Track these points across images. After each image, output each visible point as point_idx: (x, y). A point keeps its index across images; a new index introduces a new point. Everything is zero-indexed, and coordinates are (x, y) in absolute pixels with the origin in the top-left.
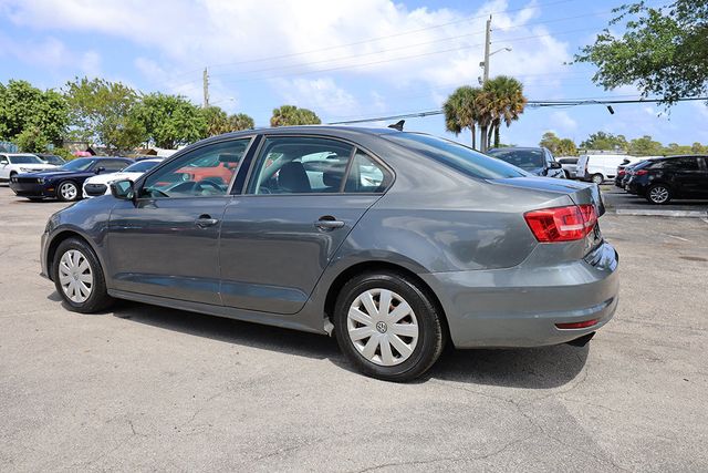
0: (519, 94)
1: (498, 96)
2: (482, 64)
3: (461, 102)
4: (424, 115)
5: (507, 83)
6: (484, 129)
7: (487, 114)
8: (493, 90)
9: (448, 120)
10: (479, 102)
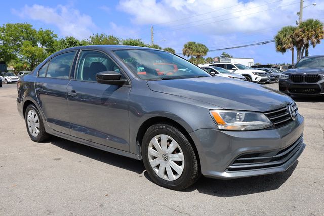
0: (321, 29)
1: (308, 30)
2: (298, 13)
3: (285, 35)
4: (264, 43)
5: (313, 24)
6: (299, 49)
7: (301, 41)
8: (305, 27)
9: (277, 46)
10: (296, 35)
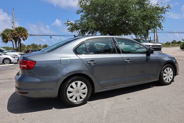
0: (27, 32)
2: (12, 22)
5: (22, 29)
6: (16, 42)
8: (18, 30)
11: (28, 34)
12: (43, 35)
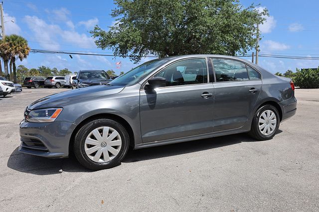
1: (15, 45)
5: (18, 39)
6: (6, 61)
7: (9, 54)
8: (11, 41)
10: (3, 47)
11: (28, 49)
12: (58, 52)
